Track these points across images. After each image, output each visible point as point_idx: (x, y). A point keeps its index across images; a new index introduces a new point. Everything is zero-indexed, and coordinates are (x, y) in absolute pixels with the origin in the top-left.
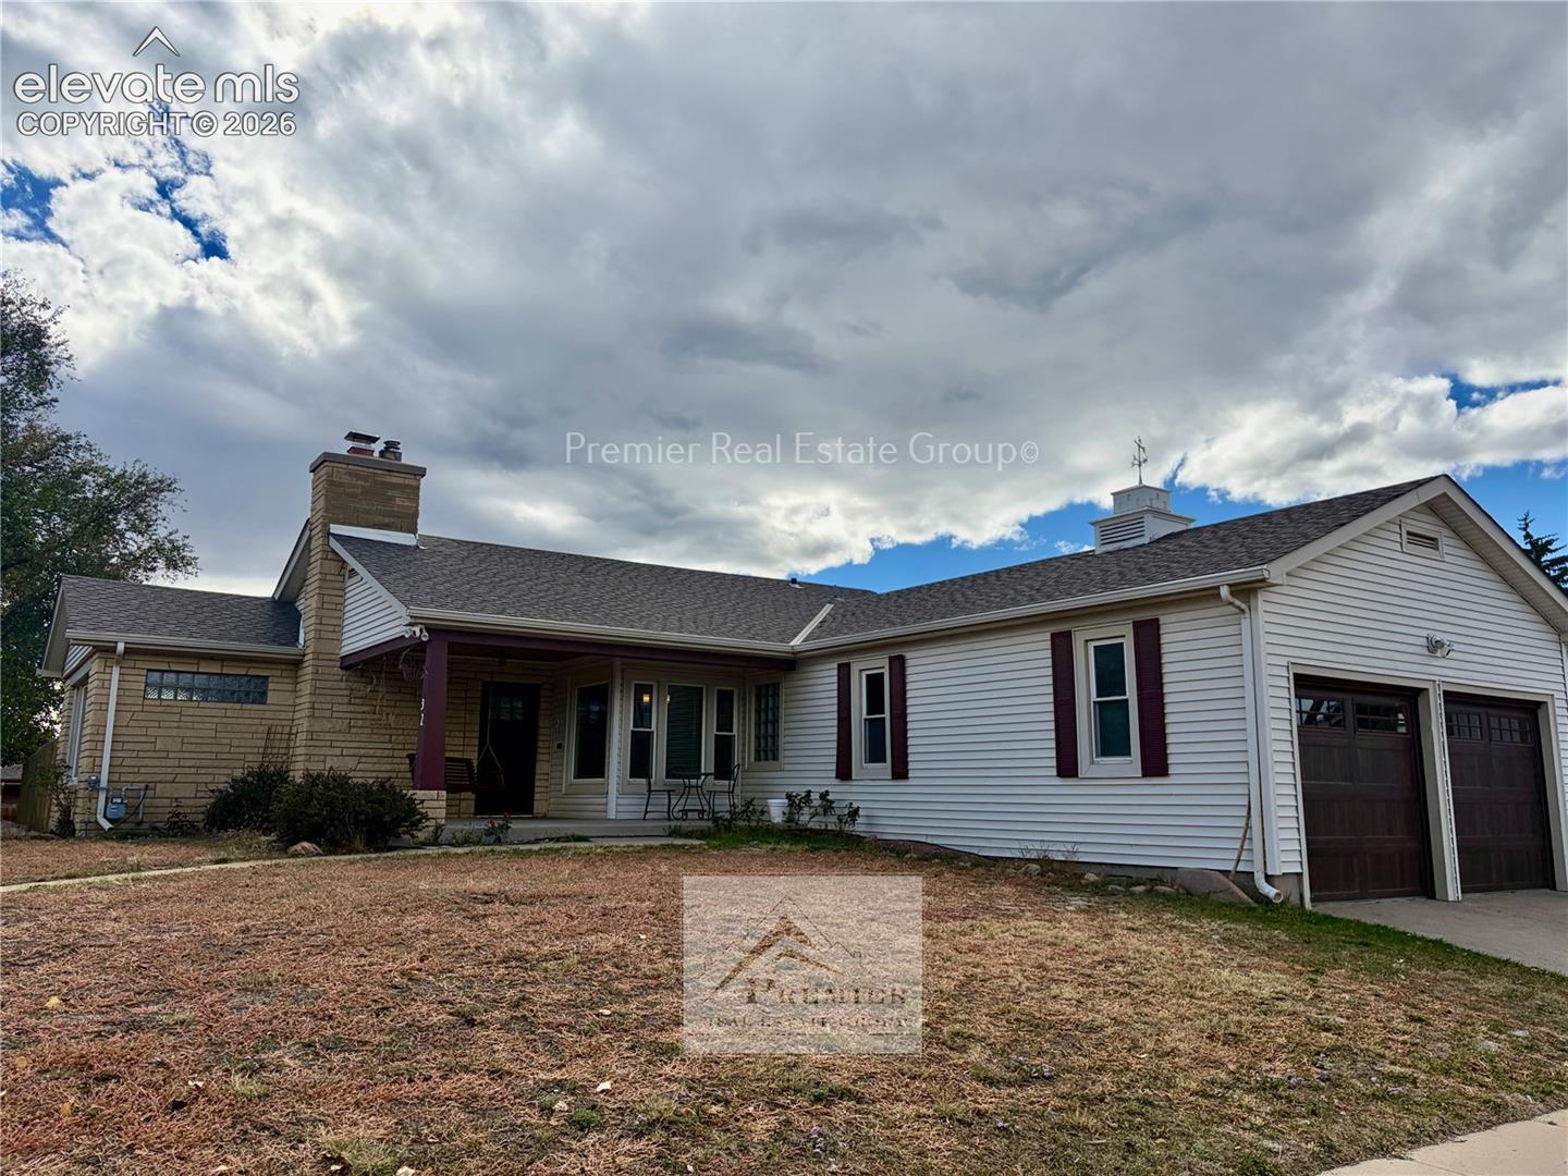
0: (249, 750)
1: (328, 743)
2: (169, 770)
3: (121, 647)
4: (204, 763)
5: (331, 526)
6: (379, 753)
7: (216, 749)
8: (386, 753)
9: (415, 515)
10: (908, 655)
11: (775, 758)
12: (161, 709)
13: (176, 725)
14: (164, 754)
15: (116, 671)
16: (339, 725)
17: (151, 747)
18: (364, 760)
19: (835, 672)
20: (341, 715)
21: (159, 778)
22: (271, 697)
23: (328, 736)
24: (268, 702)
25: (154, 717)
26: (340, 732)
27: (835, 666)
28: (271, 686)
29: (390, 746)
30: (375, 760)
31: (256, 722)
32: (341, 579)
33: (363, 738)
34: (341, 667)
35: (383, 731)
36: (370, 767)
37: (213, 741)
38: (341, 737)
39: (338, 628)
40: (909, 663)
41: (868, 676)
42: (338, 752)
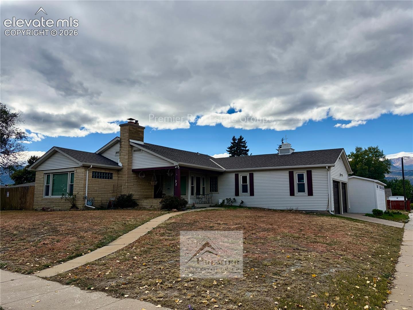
0: (110, 190)
1: (130, 188)
2: (97, 194)
3: (91, 166)
4: (103, 193)
5: (130, 140)
6: (138, 190)
7: (105, 189)
8: (140, 190)
9: (143, 138)
10: (254, 173)
11: (217, 191)
12: (95, 180)
13: (98, 184)
14: (96, 191)
15: (88, 172)
16: (132, 184)
17: (93, 189)
18: (136, 192)
19: (234, 175)
20: (132, 182)
21: (95, 196)
22: (114, 178)
23: (131, 187)
24: (113, 179)
25: (94, 182)
26: (132, 186)
27: (234, 174)
28: (113, 175)
29: (140, 189)
30: (138, 192)
31: (111, 183)
32: (131, 152)
33: (136, 187)
34: (132, 172)
35: (139, 185)
36: (137, 193)
37: (104, 188)
38: (132, 187)
39: (131, 163)
40: (254, 175)
41: (242, 176)
42: (132, 190)
